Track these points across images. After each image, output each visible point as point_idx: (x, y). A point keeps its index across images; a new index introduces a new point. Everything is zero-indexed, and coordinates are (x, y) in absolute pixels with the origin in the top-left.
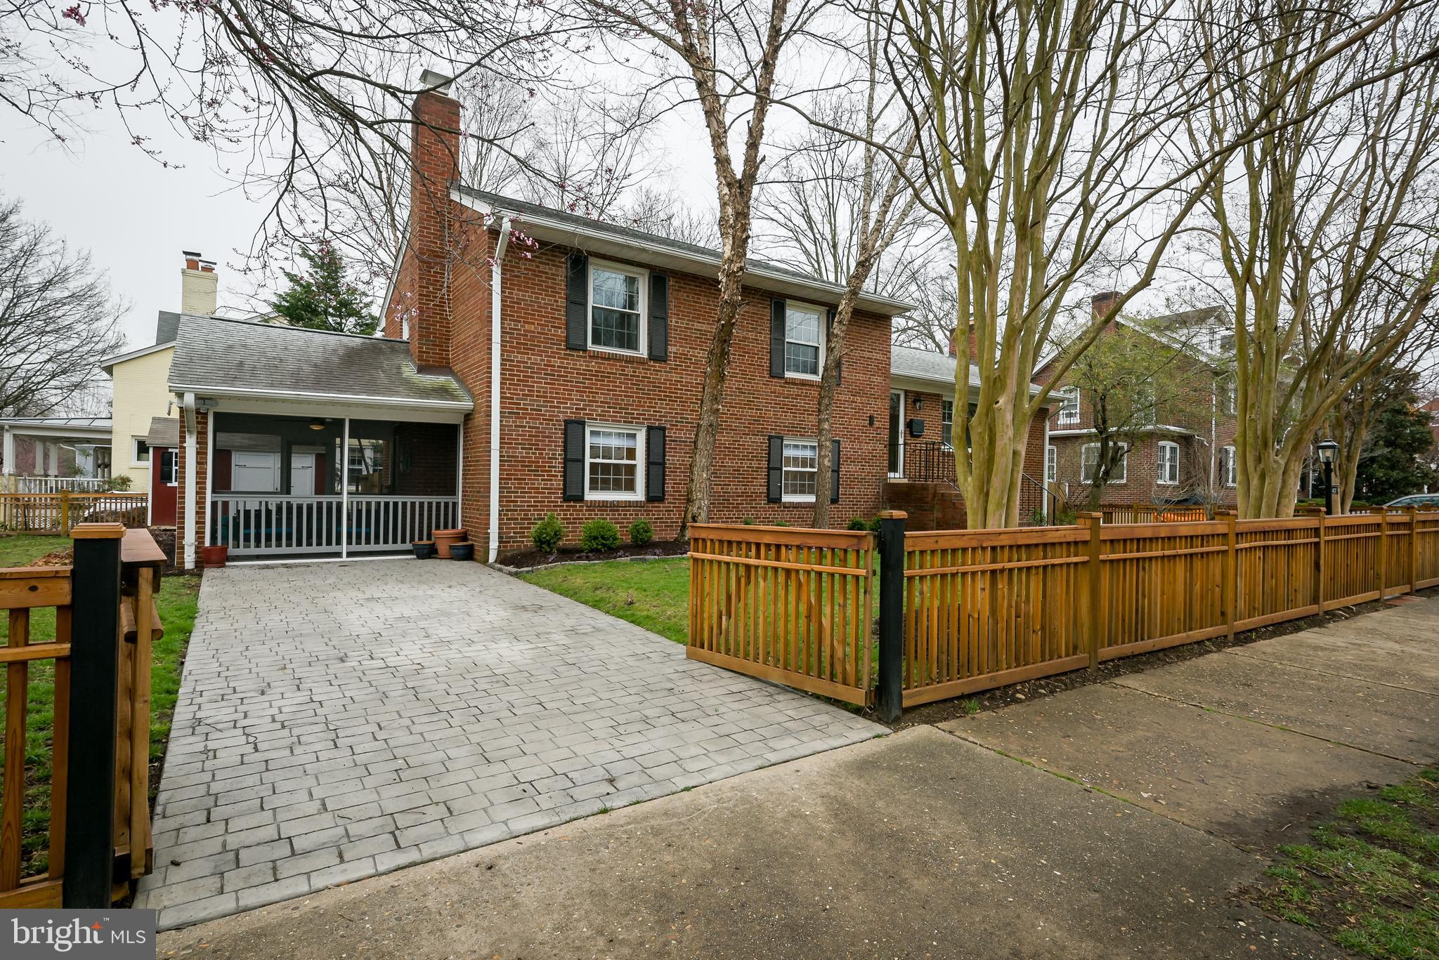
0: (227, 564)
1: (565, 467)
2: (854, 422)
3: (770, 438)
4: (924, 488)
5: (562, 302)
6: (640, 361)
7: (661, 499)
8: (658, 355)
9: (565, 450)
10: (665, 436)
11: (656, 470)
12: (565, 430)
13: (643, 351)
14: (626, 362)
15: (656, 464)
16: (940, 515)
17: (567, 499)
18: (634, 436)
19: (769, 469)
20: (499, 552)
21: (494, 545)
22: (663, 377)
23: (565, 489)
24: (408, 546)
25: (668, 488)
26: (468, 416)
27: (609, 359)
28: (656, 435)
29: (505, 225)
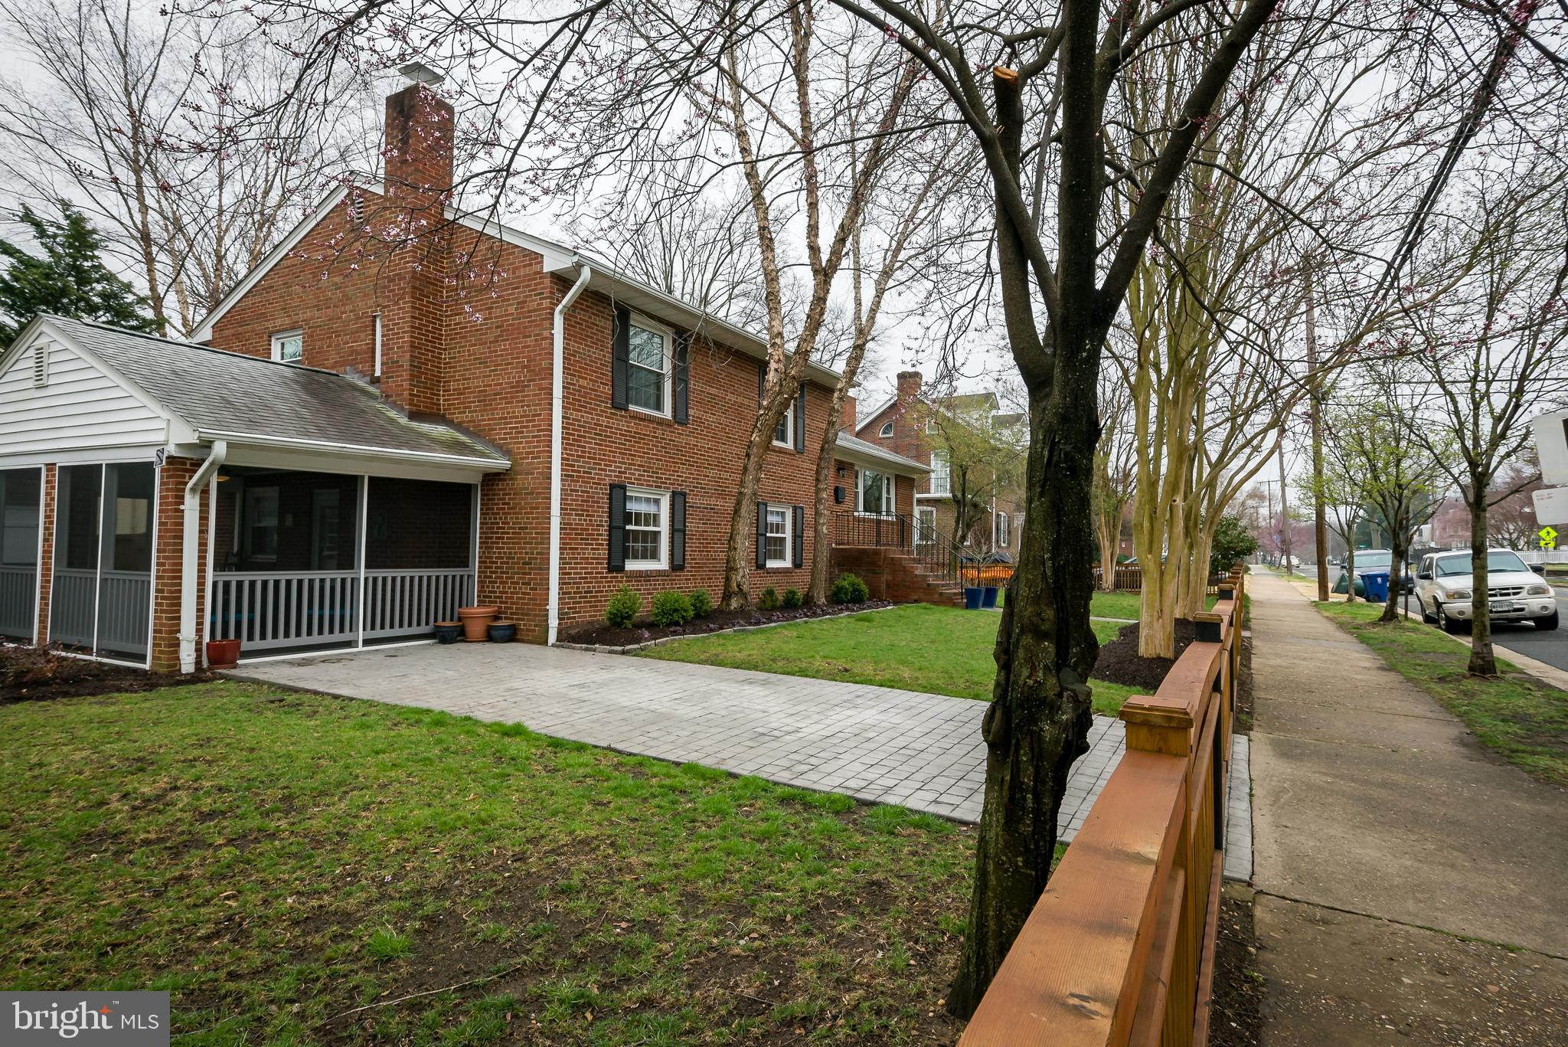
0: (239, 662)
1: (610, 535)
3: (758, 504)
4: (876, 552)
5: (609, 357)
6: (661, 422)
7: (681, 568)
8: (681, 416)
9: (610, 517)
10: (686, 503)
11: (678, 536)
12: (610, 494)
13: (667, 413)
14: (658, 423)
15: (678, 531)
16: (890, 578)
17: (610, 571)
18: (657, 502)
19: (757, 534)
20: (559, 632)
21: (553, 623)
22: (683, 440)
23: (609, 559)
25: (688, 556)
27: (643, 420)
28: (679, 501)
29: (586, 274)
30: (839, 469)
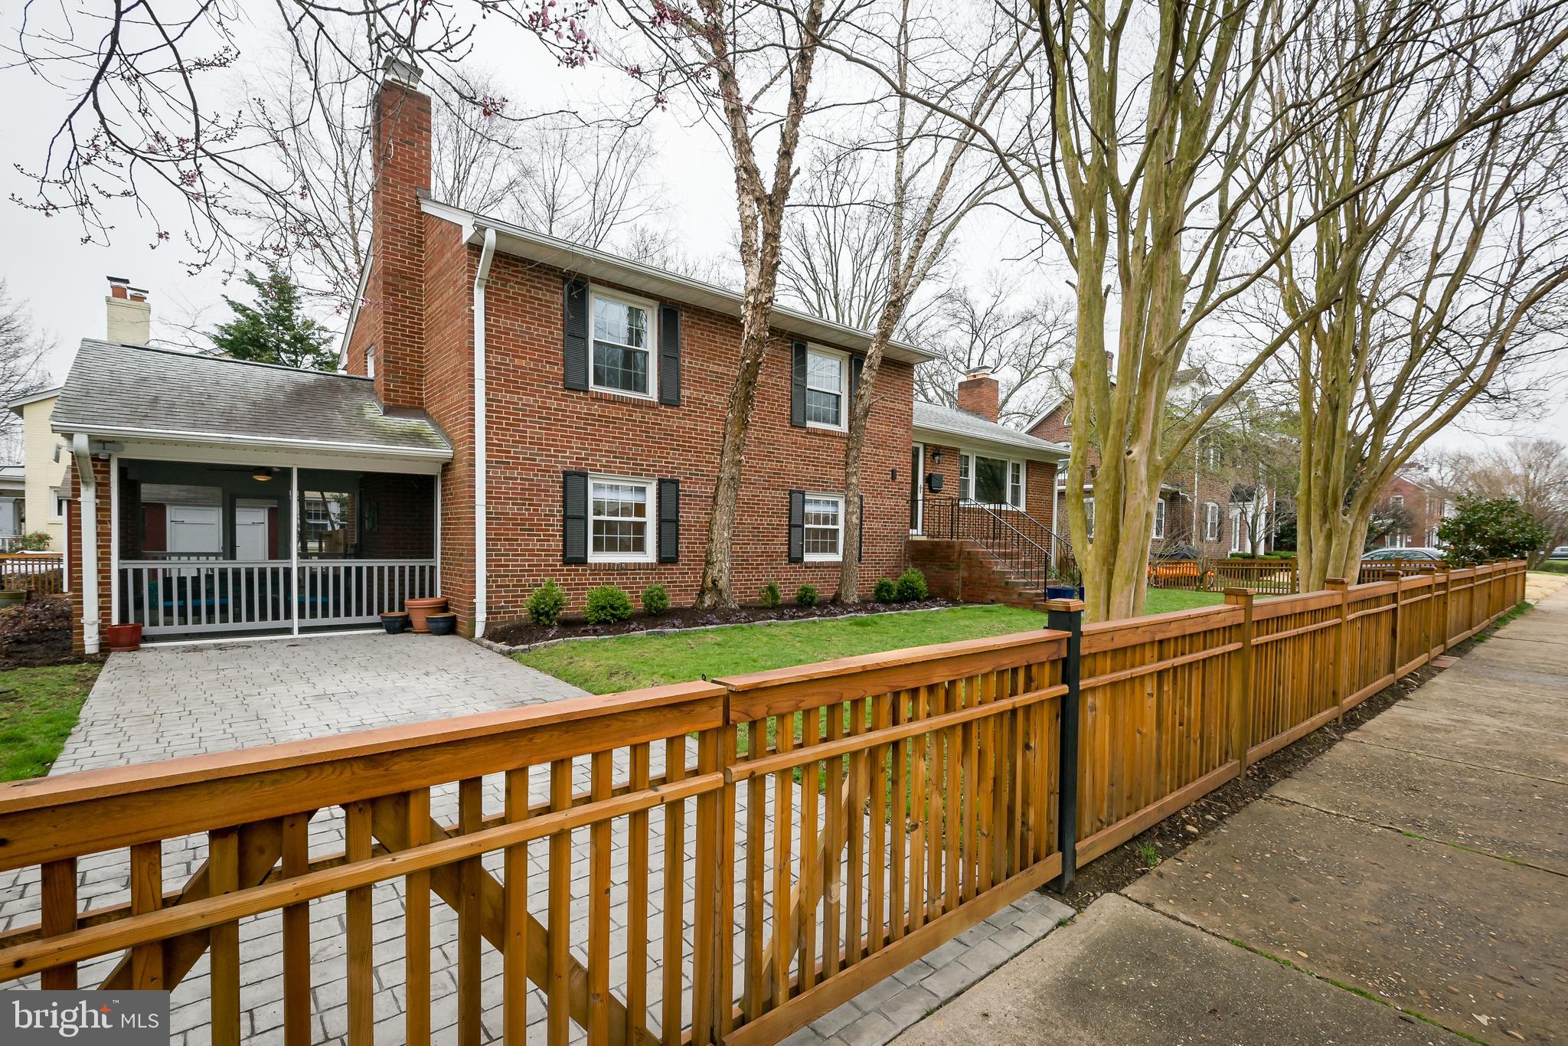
0: (142, 645)
1: (564, 526)
2: (877, 476)
3: (791, 493)
4: (950, 546)
5: (558, 334)
6: (650, 406)
7: (674, 561)
8: (670, 398)
9: (565, 506)
10: (678, 490)
11: (668, 528)
12: (565, 482)
13: (653, 394)
14: (634, 406)
15: (668, 522)
16: (966, 574)
17: (567, 562)
18: (643, 490)
19: (790, 526)
20: (488, 626)
21: (481, 616)
22: (675, 423)
23: (565, 550)
24: (376, 618)
25: (682, 548)
26: (447, 466)
27: (614, 402)
28: (668, 489)
29: (490, 237)
30: (934, 456)
